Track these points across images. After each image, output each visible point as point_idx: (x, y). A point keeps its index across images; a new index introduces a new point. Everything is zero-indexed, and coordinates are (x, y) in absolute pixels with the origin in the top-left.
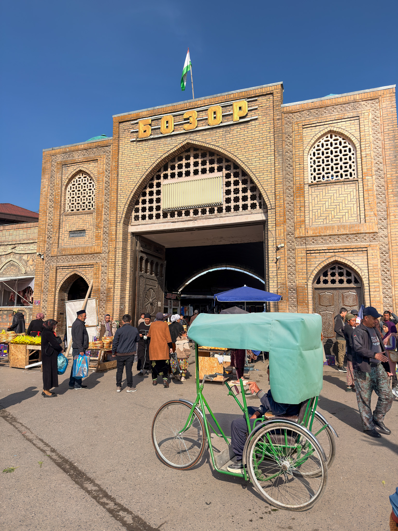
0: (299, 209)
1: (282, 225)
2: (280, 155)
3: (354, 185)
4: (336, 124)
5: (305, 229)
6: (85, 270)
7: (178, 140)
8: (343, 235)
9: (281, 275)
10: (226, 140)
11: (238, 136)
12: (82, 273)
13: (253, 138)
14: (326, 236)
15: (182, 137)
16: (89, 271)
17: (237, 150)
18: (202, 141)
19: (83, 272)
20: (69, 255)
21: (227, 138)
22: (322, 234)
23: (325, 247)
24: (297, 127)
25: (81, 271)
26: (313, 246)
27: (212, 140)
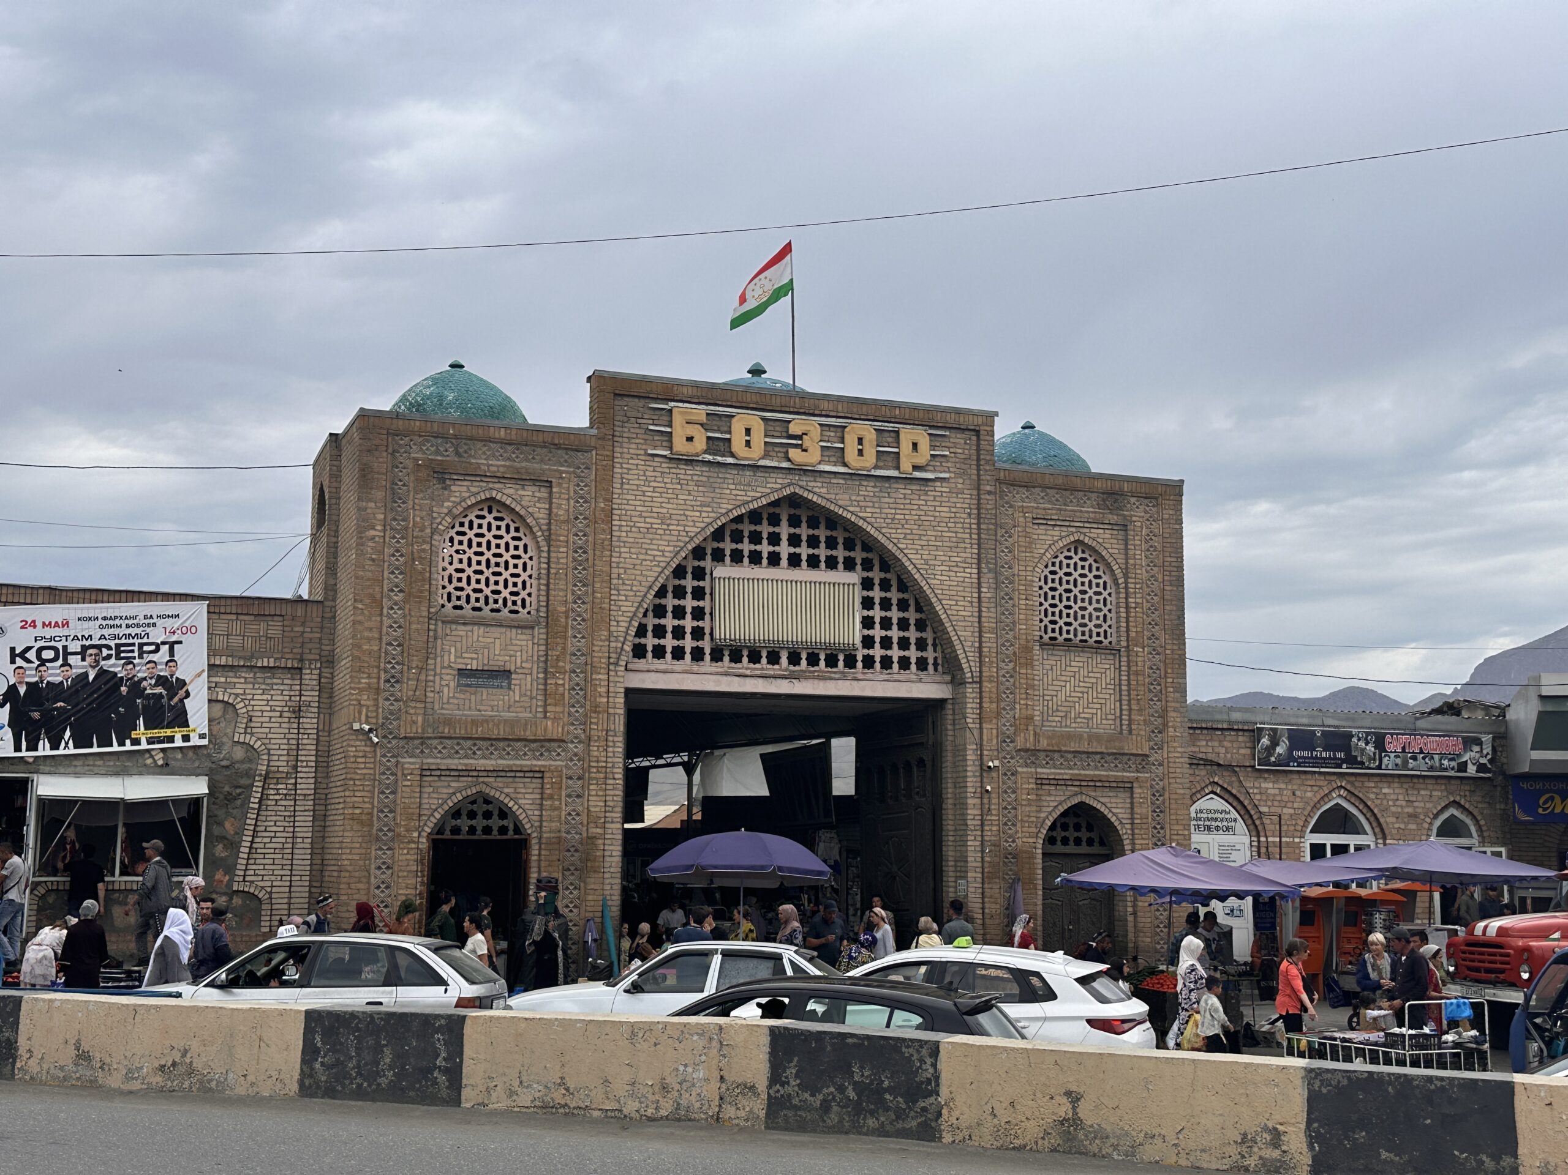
0: (1023, 691)
1: (994, 721)
2: (990, 571)
3: (1111, 657)
4: (1087, 530)
5: (1035, 734)
6: (515, 785)
7: (769, 480)
8: (1097, 753)
9: (992, 825)
10: (881, 508)
11: (907, 507)
12: (502, 792)
13: (938, 519)
14: (1070, 752)
15: (780, 475)
16: (525, 787)
17: (905, 538)
18: (827, 496)
19: (506, 790)
20: (463, 738)
21: (884, 506)
22: (1064, 749)
23: (1067, 773)
24: (1022, 519)
25: (500, 785)
26: (1047, 771)
27: (850, 500)
